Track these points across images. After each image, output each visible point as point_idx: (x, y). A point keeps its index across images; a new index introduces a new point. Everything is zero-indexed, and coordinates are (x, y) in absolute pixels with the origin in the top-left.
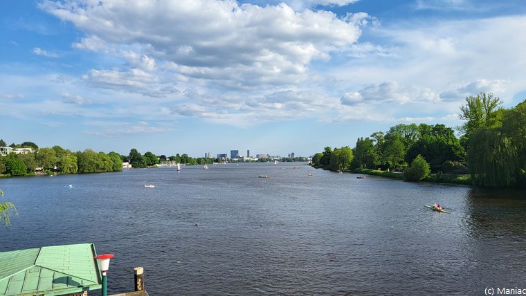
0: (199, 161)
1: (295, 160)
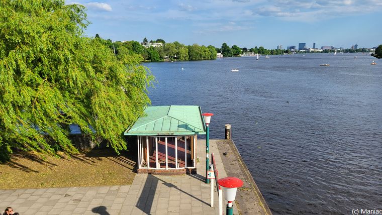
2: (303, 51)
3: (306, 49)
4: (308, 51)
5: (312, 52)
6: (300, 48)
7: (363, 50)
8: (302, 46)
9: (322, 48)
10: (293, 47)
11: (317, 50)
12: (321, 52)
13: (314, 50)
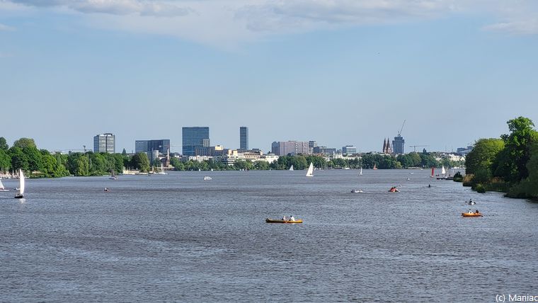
0: (73, 164)
1: (406, 162)
2: (200, 159)
3: (210, 151)
4: (219, 162)
5: (239, 165)
6: (188, 150)
7: (425, 160)
8: (196, 137)
9: (276, 149)
10: (159, 145)
11: (255, 159)
12: (273, 166)
13: (242, 157)
